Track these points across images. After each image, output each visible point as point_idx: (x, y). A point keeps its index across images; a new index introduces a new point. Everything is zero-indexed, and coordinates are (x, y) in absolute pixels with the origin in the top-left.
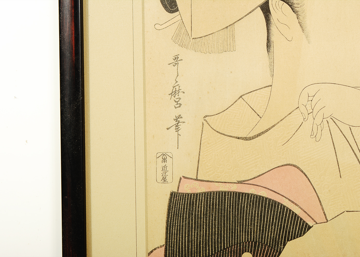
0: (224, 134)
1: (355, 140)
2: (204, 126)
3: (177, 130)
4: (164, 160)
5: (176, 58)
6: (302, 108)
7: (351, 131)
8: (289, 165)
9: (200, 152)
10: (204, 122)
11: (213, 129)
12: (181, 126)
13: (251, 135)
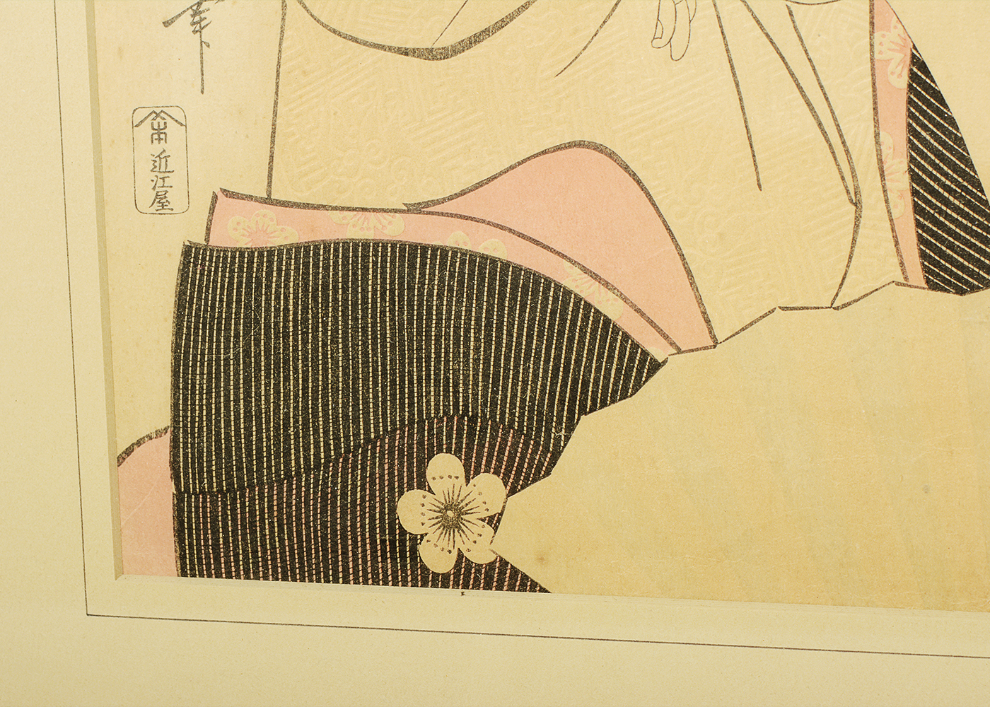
0: (356, 40)
1: (806, 51)
2: (288, 11)
3: (198, 28)
7: (794, 22)
8: (580, 144)
9: (276, 104)
11: (318, 21)
12: (212, 12)
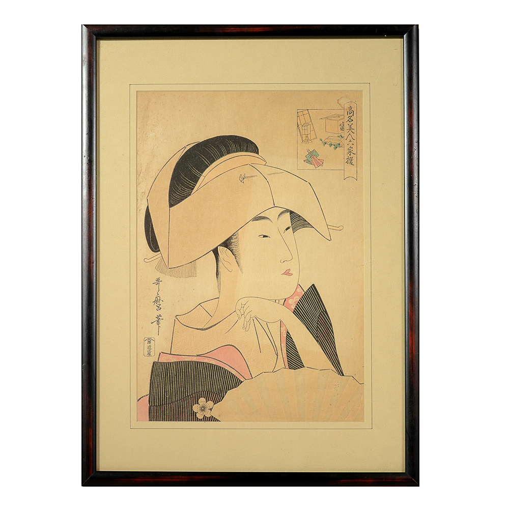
0: (188, 327)
1: (269, 331)
2: (176, 321)
3: (158, 324)
4: (149, 342)
5: (158, 280)
6: (238, 312)
7: (267, 325)
8: (229, 345)
9: (173, 337)
10: (176, 319)
11: (181, 323)
12: (161, 321)
13: (205, 327)
